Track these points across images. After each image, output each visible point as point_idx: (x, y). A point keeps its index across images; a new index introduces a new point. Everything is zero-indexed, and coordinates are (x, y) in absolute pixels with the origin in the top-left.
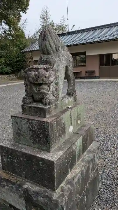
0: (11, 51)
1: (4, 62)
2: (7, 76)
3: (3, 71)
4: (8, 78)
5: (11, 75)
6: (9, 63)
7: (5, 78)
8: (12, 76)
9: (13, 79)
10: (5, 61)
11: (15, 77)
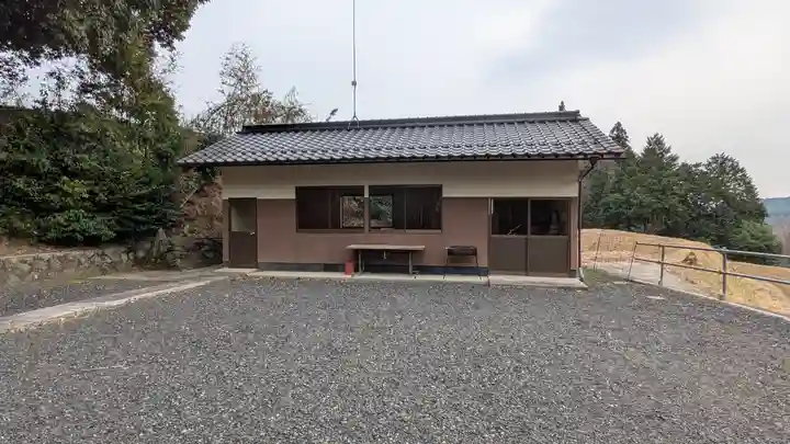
0: (118, 159)
1: (87, 196)
2: (90, 253)
3: (74, 231)
4: (93, 263)
5: (109, 251)
6: (108, 200)
7: (83, 260)
8: (114, 253)
9: (114, 267)
10: (90, 192)
11: (124, 257)
